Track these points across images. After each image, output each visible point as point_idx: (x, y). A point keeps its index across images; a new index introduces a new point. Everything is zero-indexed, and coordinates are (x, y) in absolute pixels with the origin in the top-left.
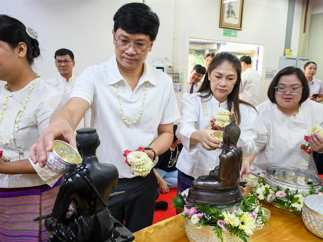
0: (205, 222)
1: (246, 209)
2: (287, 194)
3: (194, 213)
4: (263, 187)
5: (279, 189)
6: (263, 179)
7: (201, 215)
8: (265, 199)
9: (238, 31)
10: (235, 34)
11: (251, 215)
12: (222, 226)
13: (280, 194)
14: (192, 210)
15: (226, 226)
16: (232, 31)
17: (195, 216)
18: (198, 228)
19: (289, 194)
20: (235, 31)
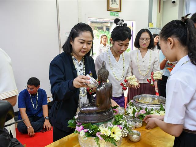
0: (89, 135)
1: (116, 123)
2: (146, 112)
3: (82, 129)
4: (132, 108)
5: (141, 109)
6: (132, 103)
7: (86, 130)
8: (133, 116)
9: (119, 13)
10: (117, 14)
11: (119, 127)
12: (99, 136)
13: (142, 112)
14: (81, 127)
15: (102, 136)
16: (116, 13)
17: (83, 131)
18: (85, 139)
19: (148, 111)
20: (117, 12)
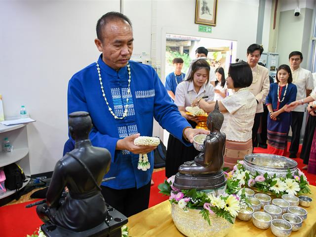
0: (192, 206)
1: (230, 191)
2: (266, 178)
3: (181, 198)
5: (258, 174)
6: (242, 165)
7: (187, 199)
8: (246, 184)
9: (213, 28)
10: (210, 30)
11: (235, 197)
12: (208, 209)
13: (260, 179)
14: (179, 195)
15: (212, 208)
16: (207, 27)
17: (182, 200)
18: (186, 212)
19: (268, 178)
20: (210, 27)
